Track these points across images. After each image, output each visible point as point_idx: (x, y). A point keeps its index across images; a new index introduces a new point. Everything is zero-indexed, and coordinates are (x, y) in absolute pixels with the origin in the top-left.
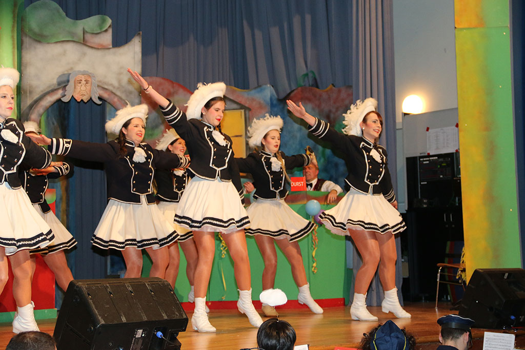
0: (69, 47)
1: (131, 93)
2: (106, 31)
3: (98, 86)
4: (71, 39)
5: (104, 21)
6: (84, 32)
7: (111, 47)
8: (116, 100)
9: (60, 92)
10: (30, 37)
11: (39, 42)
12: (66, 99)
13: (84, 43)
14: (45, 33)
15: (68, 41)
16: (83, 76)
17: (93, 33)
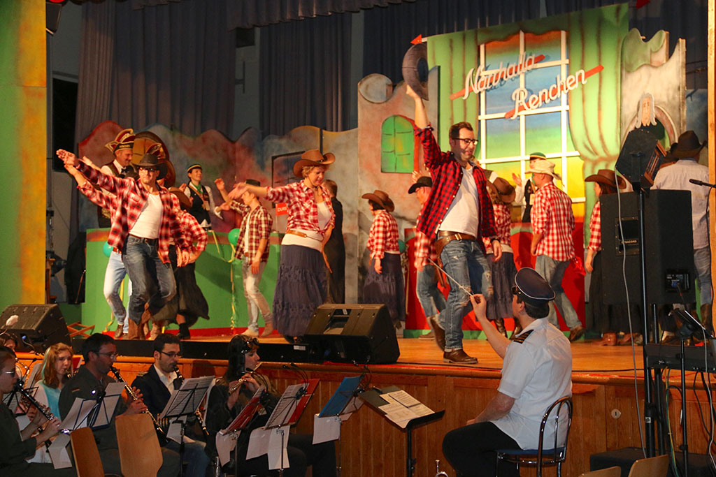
0: (644, 71)
1: (674, 108)
2: (662, 46)
3: (655, 107)
4: (644, 63)
5: (661, 36)
6: (651, 52)
7: (665, 62)
8: (664, 118)
9: (636, 118)
10: (626, 69)
11: (628, 72)
12: (638, 126)
13: (650, 65)
14: (632, 62)
15: (642, 66)
16: (646, 99)
17: (656, 52)
